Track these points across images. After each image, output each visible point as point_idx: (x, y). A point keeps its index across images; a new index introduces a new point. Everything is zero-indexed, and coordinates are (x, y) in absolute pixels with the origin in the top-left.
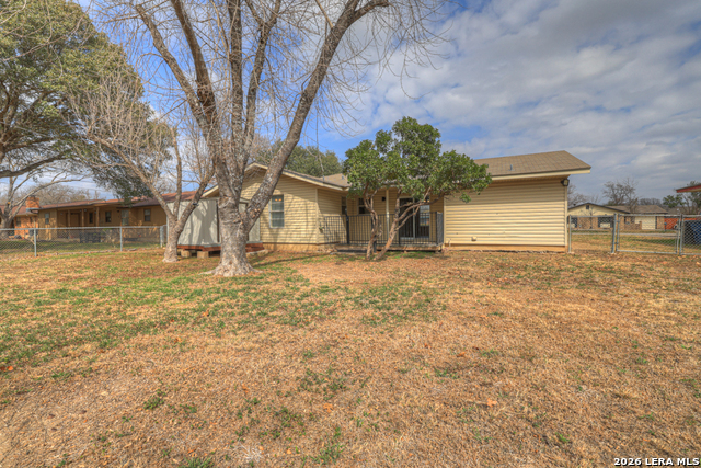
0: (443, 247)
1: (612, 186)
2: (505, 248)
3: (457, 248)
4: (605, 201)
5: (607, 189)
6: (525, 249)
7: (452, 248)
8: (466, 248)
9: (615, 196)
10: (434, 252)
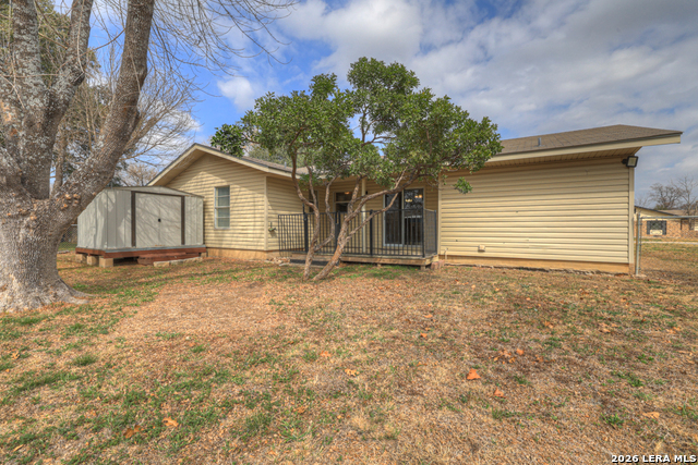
0: (436, 259)
1: (660, 189)
2: (528, 265)
3: (456, 261)
4: (653, 205)
5: (654, 192)
6: (561, 266)
7: (449, 261)
8: (470, 262)
9: (664, 200)
10: (419, 267)
